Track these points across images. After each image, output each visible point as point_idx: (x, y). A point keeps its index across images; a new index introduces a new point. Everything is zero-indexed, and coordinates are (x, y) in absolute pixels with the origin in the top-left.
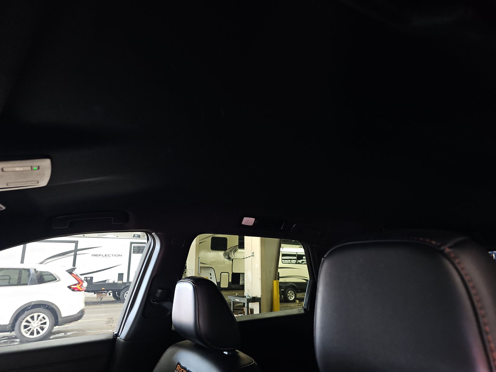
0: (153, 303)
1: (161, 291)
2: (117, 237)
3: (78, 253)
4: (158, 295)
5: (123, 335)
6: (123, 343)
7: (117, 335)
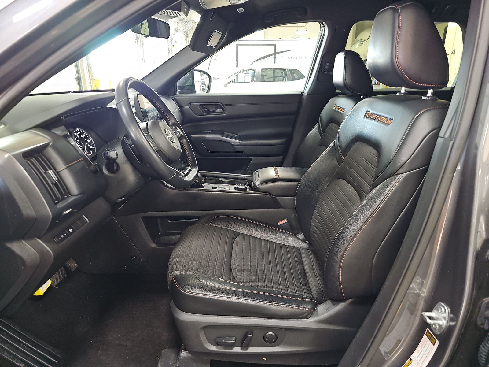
0: (323, 72)
1: (329, 64)
2: (309, 39)
3: (277, 55)
4: (327, 67)
5: (306, 92)
6: (307, 96)
7: (303, 92)
